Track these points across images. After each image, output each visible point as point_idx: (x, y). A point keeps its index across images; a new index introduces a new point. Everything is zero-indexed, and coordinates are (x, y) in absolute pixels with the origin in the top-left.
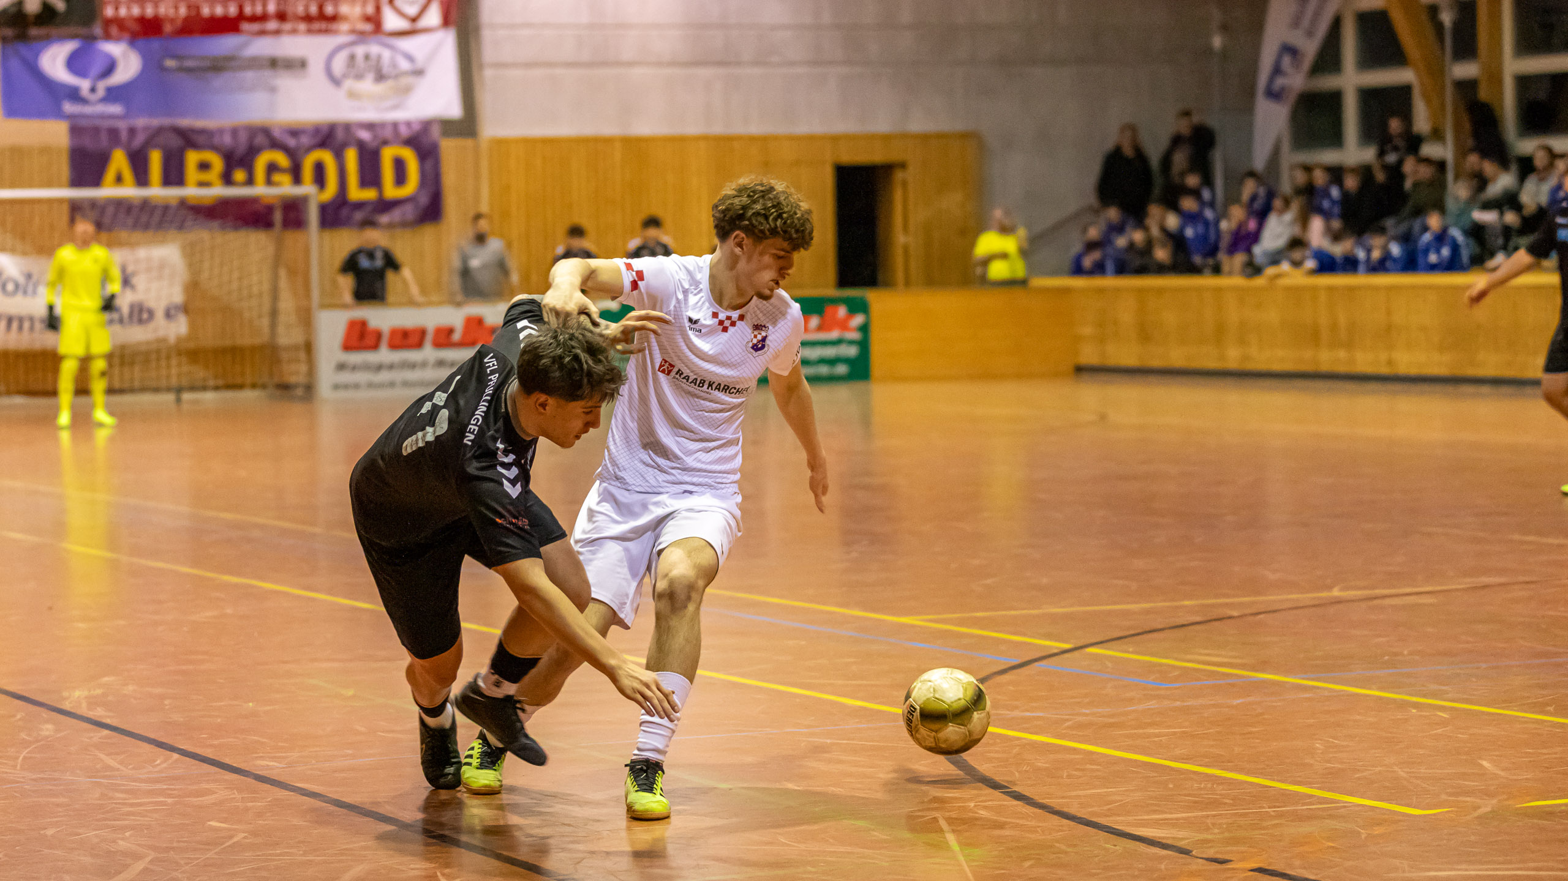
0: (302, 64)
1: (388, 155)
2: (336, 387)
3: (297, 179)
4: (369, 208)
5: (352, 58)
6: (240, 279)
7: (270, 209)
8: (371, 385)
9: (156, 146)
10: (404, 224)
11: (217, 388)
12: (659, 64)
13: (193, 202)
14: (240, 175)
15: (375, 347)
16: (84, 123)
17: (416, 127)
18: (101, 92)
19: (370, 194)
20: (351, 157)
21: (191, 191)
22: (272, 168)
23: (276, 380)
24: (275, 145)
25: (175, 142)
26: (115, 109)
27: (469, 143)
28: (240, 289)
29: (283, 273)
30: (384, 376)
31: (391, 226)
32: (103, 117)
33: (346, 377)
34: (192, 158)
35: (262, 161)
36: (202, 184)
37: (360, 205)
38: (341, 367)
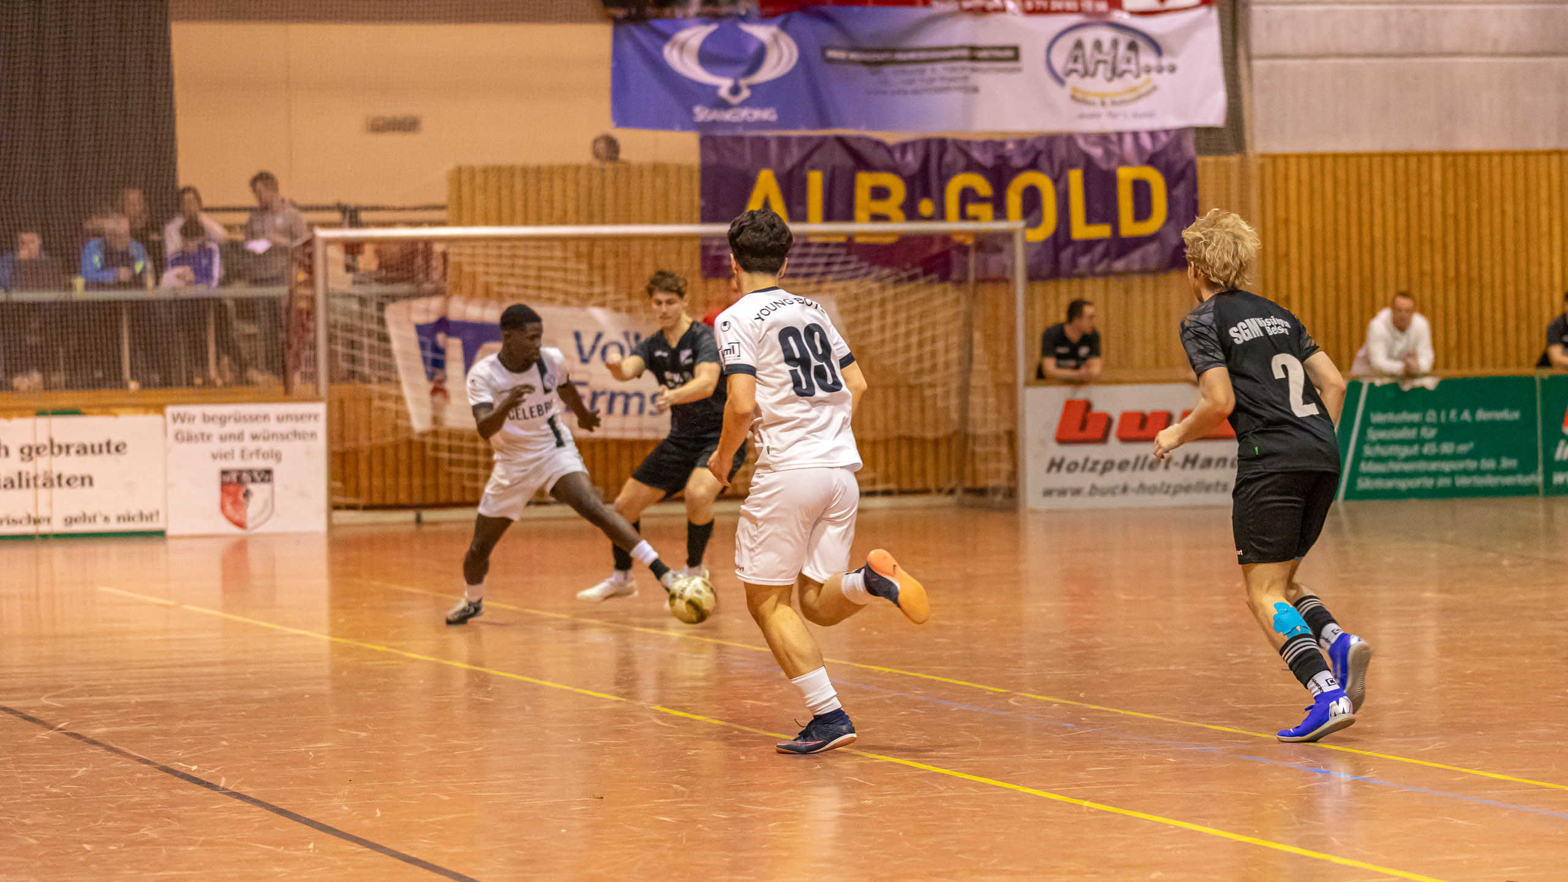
0: (1014, 54)
1: (1126, 175)
2: (1048, 493)
3: (1000, 212)
4: (1099, 249)
5: (1079, 45)
6: (921, 344)
7: (963, 249)
8: (1094, 490)
9: (813, 168)
10: (1144, 272)
11: (887, 493)
12: (1493, 54)
13: (859, 240)
14: (926, 207)
15: (1103, 439)
16: (719, 133)
17: (1164, 138)
18: (745, 94)
19: (1102, 231)
20: (1075, 178)
21: (861, 227)
22: (968, 196)
23: (968, 484)
24: (972, 166)
25: (842, 159)
26: (768, 114)
27: (1234, 159)
28: (920, 359)
29: (977, 336)
30: (1115, 478)
31: (1127, 272)
32: (746, 124)
33: (1063, 480)
34: (865, 181)
35: (954, 187)
36: (876, 218)
37: (1089, 245)
38: (1055, 465)
